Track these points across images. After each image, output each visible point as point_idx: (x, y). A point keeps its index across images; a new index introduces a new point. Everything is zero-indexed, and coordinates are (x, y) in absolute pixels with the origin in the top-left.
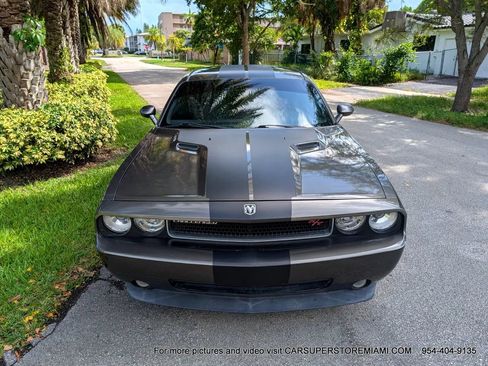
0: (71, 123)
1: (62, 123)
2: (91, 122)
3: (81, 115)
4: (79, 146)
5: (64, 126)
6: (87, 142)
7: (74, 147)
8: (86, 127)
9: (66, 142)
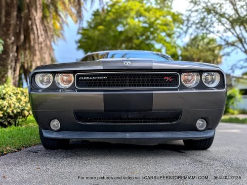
0: (10, 96)
1: (5, 94)
2: (23, 98)
3: (17, 93)
4: (13, 112)
5: (5, 97)
6: (19, 110)
7: (9, 111)
8: (19, 100)
9: (5, 106)
